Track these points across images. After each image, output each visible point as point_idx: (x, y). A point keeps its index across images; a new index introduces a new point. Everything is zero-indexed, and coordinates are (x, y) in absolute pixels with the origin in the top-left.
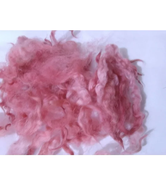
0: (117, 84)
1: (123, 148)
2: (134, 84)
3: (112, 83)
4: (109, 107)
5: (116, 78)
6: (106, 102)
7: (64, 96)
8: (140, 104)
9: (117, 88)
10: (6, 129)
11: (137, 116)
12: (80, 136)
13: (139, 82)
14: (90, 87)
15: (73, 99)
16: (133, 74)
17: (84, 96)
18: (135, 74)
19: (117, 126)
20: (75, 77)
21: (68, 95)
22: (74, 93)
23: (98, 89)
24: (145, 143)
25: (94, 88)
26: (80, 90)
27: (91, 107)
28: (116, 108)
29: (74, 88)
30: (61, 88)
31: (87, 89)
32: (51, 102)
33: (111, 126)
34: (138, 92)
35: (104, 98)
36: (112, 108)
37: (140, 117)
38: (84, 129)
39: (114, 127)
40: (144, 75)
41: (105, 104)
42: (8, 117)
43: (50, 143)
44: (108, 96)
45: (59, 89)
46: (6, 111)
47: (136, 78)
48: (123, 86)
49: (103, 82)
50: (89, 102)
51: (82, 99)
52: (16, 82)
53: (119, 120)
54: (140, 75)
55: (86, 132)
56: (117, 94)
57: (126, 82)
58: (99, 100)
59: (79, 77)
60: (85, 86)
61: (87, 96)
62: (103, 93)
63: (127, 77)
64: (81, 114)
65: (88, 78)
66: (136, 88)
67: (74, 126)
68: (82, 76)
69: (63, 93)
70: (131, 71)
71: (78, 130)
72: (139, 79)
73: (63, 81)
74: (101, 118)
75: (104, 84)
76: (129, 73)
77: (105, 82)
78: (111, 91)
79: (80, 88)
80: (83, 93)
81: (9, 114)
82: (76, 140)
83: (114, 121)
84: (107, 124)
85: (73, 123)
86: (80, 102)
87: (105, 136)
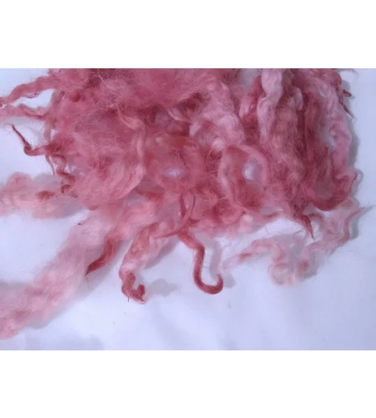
0: (301, 108)
1: (310, 234)
2: (335, 108)
3: (291, 102)
4: (285, 147)
5: (300, 95)
6: (279, 138)
7: (185, 133)
8: (347, 149)
9: (301, 114)
11: (339, 177)
12: (217, 213)
13: (346, 110)
14: (245, 108)
15: (203, 137)
16: (333, 89)
17: (229, 129)
18: (337, 89)
19: (299, 186)
20: (211, 87)
21: (194, 129)
22: (207, 126)
23: (262, 112)
25: (253, 110)
26: (220, 116)
27: (245, 148)
28: (301, 152)
29: (207, 115)
30: (177, 118)
31: (237, 114)
32: (159, 140)
33: (288, 190)
35: (273, 131)
36: (291, 149)
37: (345, 179)
38: (228, 195)
39: (294, 190)
41: (276, 143)
42: (60, 179)
43: (153, 227)
44: (282, 127)
46: (56, 167)
48: (311, 113)
49: (275, 93)
50: (240, 142)
51: (225, 137)
53: (306, 175)
54: (347, 94)
55: (234, 200)
56: (301, 125)
57: (318, 105)
58: (264, 132)
59: (218, 89)
60: (233, 108)
61: (236, 129)
62: (273, 117)
63: (322, 94)
64: (223, 164)
66: (339, 118)
67: (207, 192)
68: (225, 87)
69: (180, 129)
70: (331, 84)
71: (213, 201)
72: (345, 103)
74: (264, 177)
75: (277, 100)
76: (325, 86)
77: (280, 93)
78: (289, 116)
79: (220, 110)
80: (227, 122)
81: (62, 173)
82: (209, 222)
83: (295, 176)
84: (279, 185)
85: (206, 186)
86: (218, 144)
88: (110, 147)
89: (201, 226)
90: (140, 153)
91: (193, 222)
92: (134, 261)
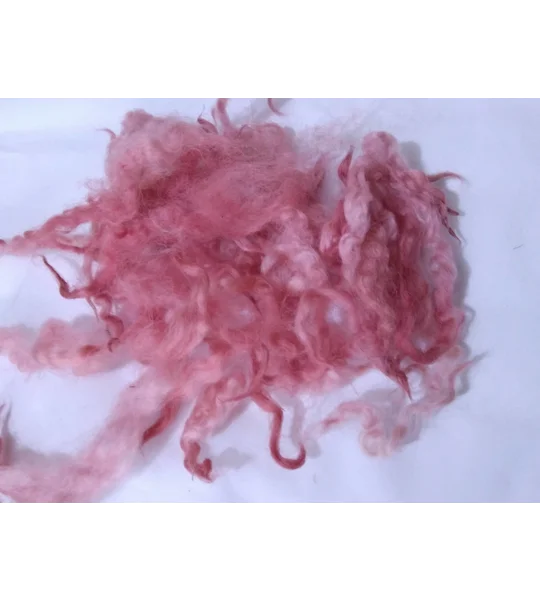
0: (394, 236)
1: (407, 395)
2: (437, 235)
3: (381, 233)
4: (374, 292)
5: (392, 222)
6: (367, 280)
7: (255, 268)
8: (451, 288)
9: (393, 245)
10: (110, 350)
11: (443, 319)
12: (297, 369)
13: (452, 232)
14: (325, 242)
15: (277, 275)
16: (435, 212)
17: (308, 268)
18: (440, 211)
19: (392, 339)
20: (285, 217)
21: (267, 264)
22: (282, 260)
23: (346, 248)
24: (465, 388)
25: (334, 245)
26: (297, 251)
27: (328, 293)
28: (392, 296)
29: (281, 248)
30: (246, 249)
31: (317, 248)
32: (224, 282)
33: (379, 342)
34: (447, 258)
35: (360, 271)
36: (381, 294)
37: (451, 321)
38: (309, 349)
39: (386, 342)
40: (463, 214)
41: (363, 286)
42: (103, 324)
43: (220, 386)
44: (370, 266)
45: (238, 249)
46: (99, 309)
47: (444, 222)
48: (408, 241)
49: (360, 228)
50: (320, 283)
51: (304, 275)
52: (132, 232)
53: (399, 325)
54: (454, 213)
55: (315, 355)
56: (394, 260)
57: (417, 231)
58: (348, 274)
59: (294, 219)
60: (312, 240)
61: (315, 267)
62: (358, 258)
63: (420, 219)
64: (303, 310)
65: (317, 222)
66: (442, 247)
67: (284, 344)
68: (301, 215)
69: (250, 261)
70: (432, 204)
71: (293, 354)
72: (450, 225)
73: (254, 228)
74: (352, 321)
75: (362, 235)
76: (424, 208)
77: (365, 229)
78: (378, 252)
79: (298, 246)
80: (305, 257)
81: (108, 317)
82: (288, 380)
83: (386, 327)
84: (368, 335)
85: (283, 336)
86: (296, 284)
87: (361, 369)
88: (166, 296)
89: (277, 384)
90: (202, 309)
91: (268, 379)
92: (198, 428)
